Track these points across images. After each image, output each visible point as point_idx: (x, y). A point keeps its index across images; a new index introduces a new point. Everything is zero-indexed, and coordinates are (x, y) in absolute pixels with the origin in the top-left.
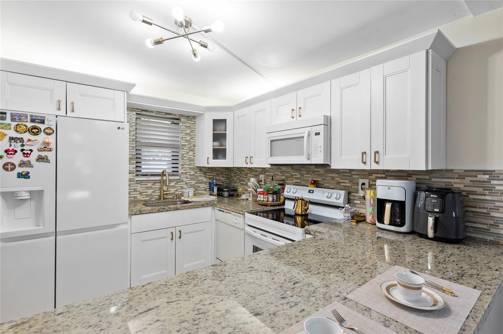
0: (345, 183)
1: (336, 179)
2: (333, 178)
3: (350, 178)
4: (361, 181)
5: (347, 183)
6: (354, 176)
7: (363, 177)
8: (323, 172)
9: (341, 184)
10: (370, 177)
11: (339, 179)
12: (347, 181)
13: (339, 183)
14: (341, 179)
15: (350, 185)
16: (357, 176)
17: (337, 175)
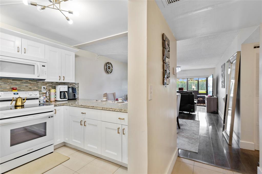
0: (34, 88)
1: (29, 86)
2: (27, 86)
3: (37, 86)
4: (43, 87)
5: (36, 88)
6: (39, 85)
7: (43, 85)
8: (20, 83)
9: (32, 89)
10: (46, 85)
11: (31, 86)
12: (36, 87)
13: (31, 88)
14: (32, 86)
15: (37, 89)
16: (41, 85)
17: (30, 85)
